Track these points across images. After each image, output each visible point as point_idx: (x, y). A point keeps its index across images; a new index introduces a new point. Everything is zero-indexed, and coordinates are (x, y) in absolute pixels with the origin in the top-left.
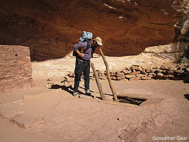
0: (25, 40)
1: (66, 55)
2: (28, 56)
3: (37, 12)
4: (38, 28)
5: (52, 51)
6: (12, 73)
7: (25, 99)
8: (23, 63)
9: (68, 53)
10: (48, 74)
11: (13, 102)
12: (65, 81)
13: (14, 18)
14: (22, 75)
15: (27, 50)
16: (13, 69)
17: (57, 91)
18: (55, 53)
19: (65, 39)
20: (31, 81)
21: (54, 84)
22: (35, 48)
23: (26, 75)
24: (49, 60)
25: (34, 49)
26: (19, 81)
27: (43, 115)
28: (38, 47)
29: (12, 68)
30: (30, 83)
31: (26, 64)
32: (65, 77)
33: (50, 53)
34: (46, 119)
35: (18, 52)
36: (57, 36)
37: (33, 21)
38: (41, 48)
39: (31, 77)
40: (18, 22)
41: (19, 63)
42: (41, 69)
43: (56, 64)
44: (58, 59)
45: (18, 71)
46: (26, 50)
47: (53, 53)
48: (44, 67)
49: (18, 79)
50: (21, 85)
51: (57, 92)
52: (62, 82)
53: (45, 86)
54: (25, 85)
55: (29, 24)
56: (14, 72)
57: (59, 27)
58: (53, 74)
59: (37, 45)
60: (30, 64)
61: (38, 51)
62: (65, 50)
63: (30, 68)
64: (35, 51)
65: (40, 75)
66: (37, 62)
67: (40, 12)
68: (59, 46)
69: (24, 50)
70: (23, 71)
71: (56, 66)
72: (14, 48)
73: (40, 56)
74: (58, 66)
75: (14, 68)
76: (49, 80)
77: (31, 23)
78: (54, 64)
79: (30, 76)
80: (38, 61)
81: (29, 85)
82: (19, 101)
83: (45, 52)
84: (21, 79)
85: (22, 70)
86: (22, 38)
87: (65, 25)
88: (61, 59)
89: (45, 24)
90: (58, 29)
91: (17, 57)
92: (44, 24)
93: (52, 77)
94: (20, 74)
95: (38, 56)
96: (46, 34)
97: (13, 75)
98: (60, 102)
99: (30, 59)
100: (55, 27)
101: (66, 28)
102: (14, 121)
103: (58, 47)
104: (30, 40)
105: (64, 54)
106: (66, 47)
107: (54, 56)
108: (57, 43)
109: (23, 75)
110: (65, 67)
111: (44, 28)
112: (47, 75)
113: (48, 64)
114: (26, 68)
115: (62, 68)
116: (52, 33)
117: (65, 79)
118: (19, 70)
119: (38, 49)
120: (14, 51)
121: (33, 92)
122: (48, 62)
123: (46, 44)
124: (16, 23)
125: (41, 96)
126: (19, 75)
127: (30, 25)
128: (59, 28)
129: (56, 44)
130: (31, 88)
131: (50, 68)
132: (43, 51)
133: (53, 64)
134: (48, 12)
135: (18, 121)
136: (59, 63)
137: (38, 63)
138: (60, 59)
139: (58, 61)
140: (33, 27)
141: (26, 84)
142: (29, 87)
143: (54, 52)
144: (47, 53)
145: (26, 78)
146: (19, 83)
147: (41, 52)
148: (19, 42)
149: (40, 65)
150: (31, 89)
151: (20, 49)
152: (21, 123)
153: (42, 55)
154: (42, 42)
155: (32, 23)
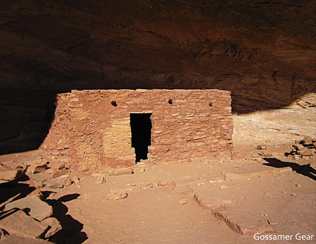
0: (220, 79)
1: (291, 103)
2: (228, 106)
3: (241, 31)
4: (243, 57)
5: (265, 96)
6: (203, 132)
7: (228, 179)
8: (220, 117)
9: (296, 98)
10: (257, 136)
11: (210, 181)
12: (294, 153)
13: (205, 45)
14: (217, 137)
15: (227, 96)
16: (204, 127)
17: (281, 171)
18: (270, 98)
19: (290, 72)
20: (231, 147)
21: (272, 157)
22: (236, 91)
23: (223, 137)
24: (258, 112)
25: (235, 94)
26: (213, 146)
27: (266, 215)
28: (240, 90)
29: (203, 125)
30: (228, 151)
31: (224, 119)
32: (293, 146)
33: (260, 99)
34: (274, 224)
35: (213, 99)
36: (276, 69)
37: (234, 47)
38: (245, 91)
39: (230, 142)
40: (212, 50)
41: (214, 117)
42: (244, 128)
43: (271, 120)
44: (276, 110)
45: (212, 130)
46: (225, 96)
47: (266, 98)
48: (249, 123)
49: (211, 144)
50: (215, 154)
51: (283, 173)
52: (286, 154)
53: (256, 159)
54: (221, 153)
55: (228, 53)
56: (206, 131)
57: (280, 51)
58: (265, 137)
59: (239, 86)
60: (230, 119)
61: (241, 96)
62: (290, 94)
63: (230, 125)
64: (235, 96)
65: (242, 137)
66: (238, 115)
67: (246, 30)
68: (279, 86)
69: (223, 96)
70: (219, 131)
71: (271, 122)
72: (207, 94)
73: (243, 105)
74: (274, 123)
75: (207, 125)
76: (260, 148)
77: (231, 50)
78: (267, 119)
79: (229, 140)
80: (240, 113)
81: (227, 154)
82: (218, 181)
83: (252, 97)
84: (215, 143)
85: (218, 129)
86: (215, 76)
87: (291, 47)
88: (282, 111)
89: (255, 49)
90: (277, 55)
91: (212, 107)
92: (253, 49)
93: (265, 143)
94: (214, 135)
95: (240, 104)
96: (256, 66)
97: (205, 136)
98: (294, 194)
99: (231, 111)
100: (273, 53)
101: (294, 51)
102: (221, 216)
103: (277, 89)
104: (227, 79)
105: (288, 101)
106: (292, 88)
107: (268, 104)
108: (275, 80)
109: (219, 136)
110: (288, 126)
111: (253, 55)
112: (254, 139)
113: (256, 118)
114: (223, 126)
115: (282, 126)
116: (266, 64)
117: (295, 150)
118: (214, 129)
119: (241, 93)
120: (207, 98)
121: (237, 168)
122: (256, 115)
123: (254, 84)
124: (208, 53)
125: (253, 178)
126: (212, 137)
127: (230, 53)
128: (279, 54)
129: (271, 83)
130: (232, 159)
131: (260, 126)
132: (248, 95)
133: (265, 119)
134: (261, 28)
135: (228, 218)
136: (278, 118)
137: (239, 117)
138: (279, 110)
139: (274, 113)
140: (234, 56)
141: (222, 151)
142: (229, 159)
143: (268, 98)
144: (255, 100)
145: (223, 143)
146: (213, 150)
147: (245, 98)
148: (211, 82)
149: (243, 121)
150: (231, 161)
151: (217, 94)
152: (235, 223)
153: (246, 102)
154: (248, 80)
155: (233, 49)
